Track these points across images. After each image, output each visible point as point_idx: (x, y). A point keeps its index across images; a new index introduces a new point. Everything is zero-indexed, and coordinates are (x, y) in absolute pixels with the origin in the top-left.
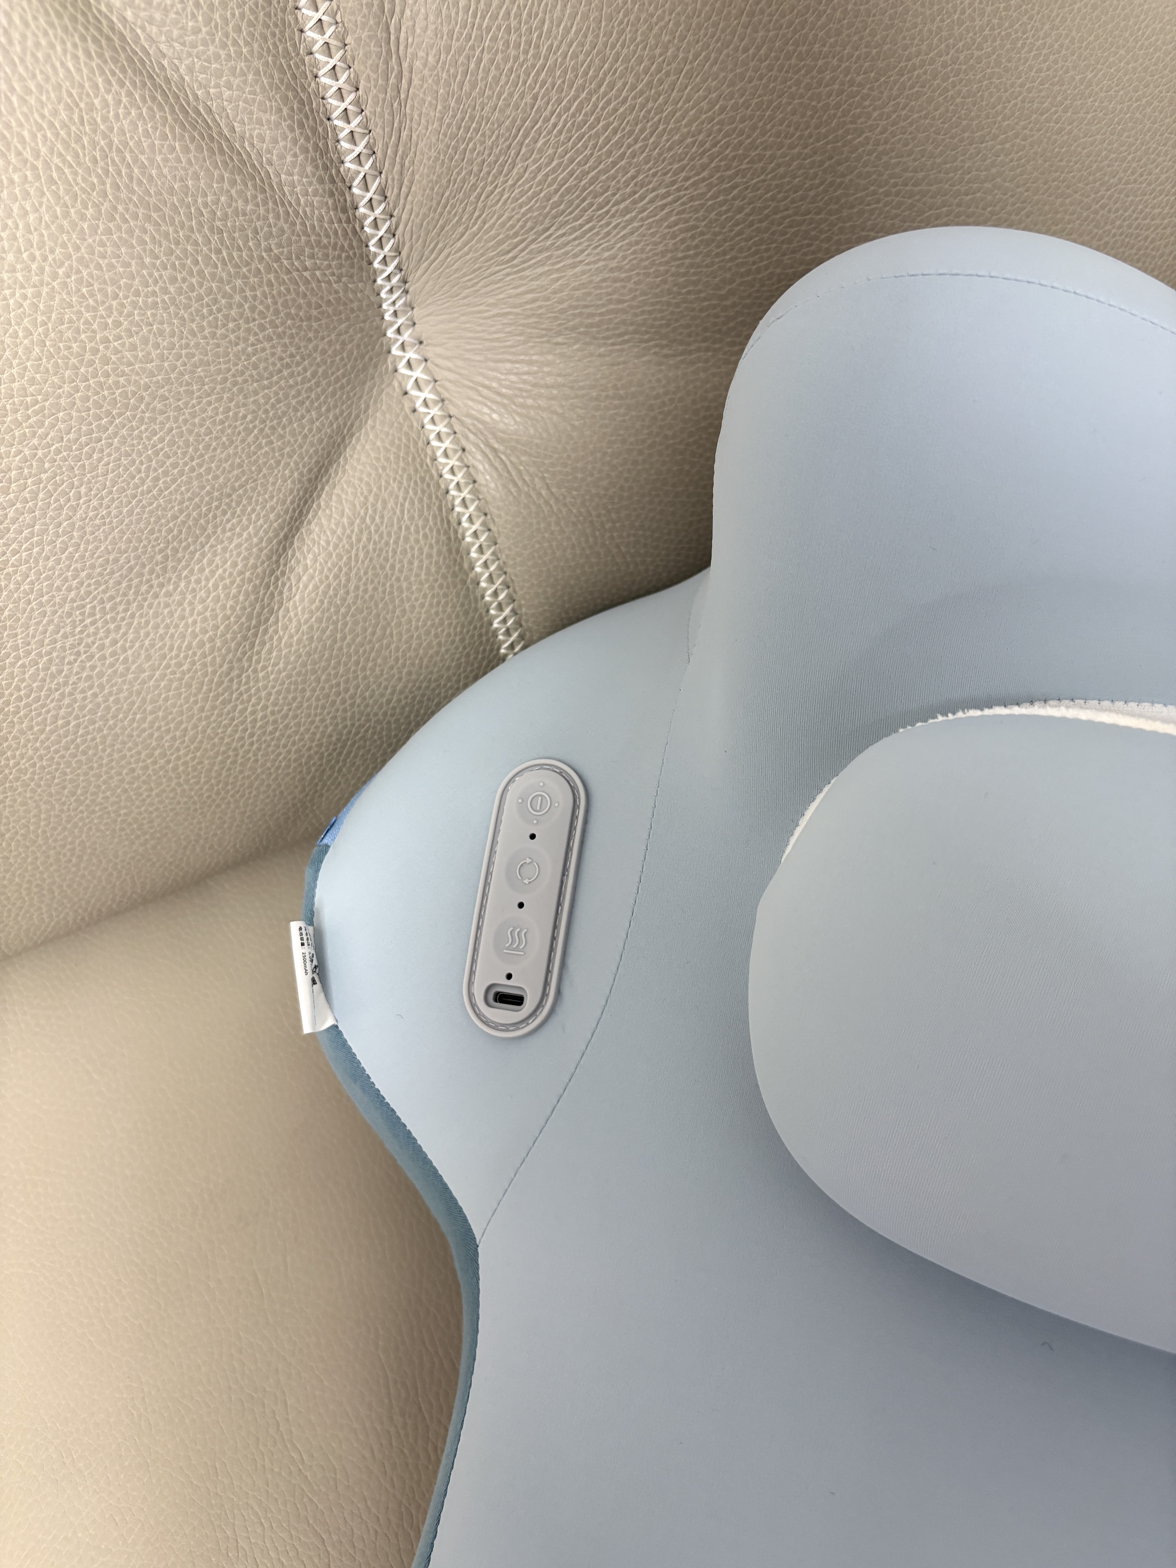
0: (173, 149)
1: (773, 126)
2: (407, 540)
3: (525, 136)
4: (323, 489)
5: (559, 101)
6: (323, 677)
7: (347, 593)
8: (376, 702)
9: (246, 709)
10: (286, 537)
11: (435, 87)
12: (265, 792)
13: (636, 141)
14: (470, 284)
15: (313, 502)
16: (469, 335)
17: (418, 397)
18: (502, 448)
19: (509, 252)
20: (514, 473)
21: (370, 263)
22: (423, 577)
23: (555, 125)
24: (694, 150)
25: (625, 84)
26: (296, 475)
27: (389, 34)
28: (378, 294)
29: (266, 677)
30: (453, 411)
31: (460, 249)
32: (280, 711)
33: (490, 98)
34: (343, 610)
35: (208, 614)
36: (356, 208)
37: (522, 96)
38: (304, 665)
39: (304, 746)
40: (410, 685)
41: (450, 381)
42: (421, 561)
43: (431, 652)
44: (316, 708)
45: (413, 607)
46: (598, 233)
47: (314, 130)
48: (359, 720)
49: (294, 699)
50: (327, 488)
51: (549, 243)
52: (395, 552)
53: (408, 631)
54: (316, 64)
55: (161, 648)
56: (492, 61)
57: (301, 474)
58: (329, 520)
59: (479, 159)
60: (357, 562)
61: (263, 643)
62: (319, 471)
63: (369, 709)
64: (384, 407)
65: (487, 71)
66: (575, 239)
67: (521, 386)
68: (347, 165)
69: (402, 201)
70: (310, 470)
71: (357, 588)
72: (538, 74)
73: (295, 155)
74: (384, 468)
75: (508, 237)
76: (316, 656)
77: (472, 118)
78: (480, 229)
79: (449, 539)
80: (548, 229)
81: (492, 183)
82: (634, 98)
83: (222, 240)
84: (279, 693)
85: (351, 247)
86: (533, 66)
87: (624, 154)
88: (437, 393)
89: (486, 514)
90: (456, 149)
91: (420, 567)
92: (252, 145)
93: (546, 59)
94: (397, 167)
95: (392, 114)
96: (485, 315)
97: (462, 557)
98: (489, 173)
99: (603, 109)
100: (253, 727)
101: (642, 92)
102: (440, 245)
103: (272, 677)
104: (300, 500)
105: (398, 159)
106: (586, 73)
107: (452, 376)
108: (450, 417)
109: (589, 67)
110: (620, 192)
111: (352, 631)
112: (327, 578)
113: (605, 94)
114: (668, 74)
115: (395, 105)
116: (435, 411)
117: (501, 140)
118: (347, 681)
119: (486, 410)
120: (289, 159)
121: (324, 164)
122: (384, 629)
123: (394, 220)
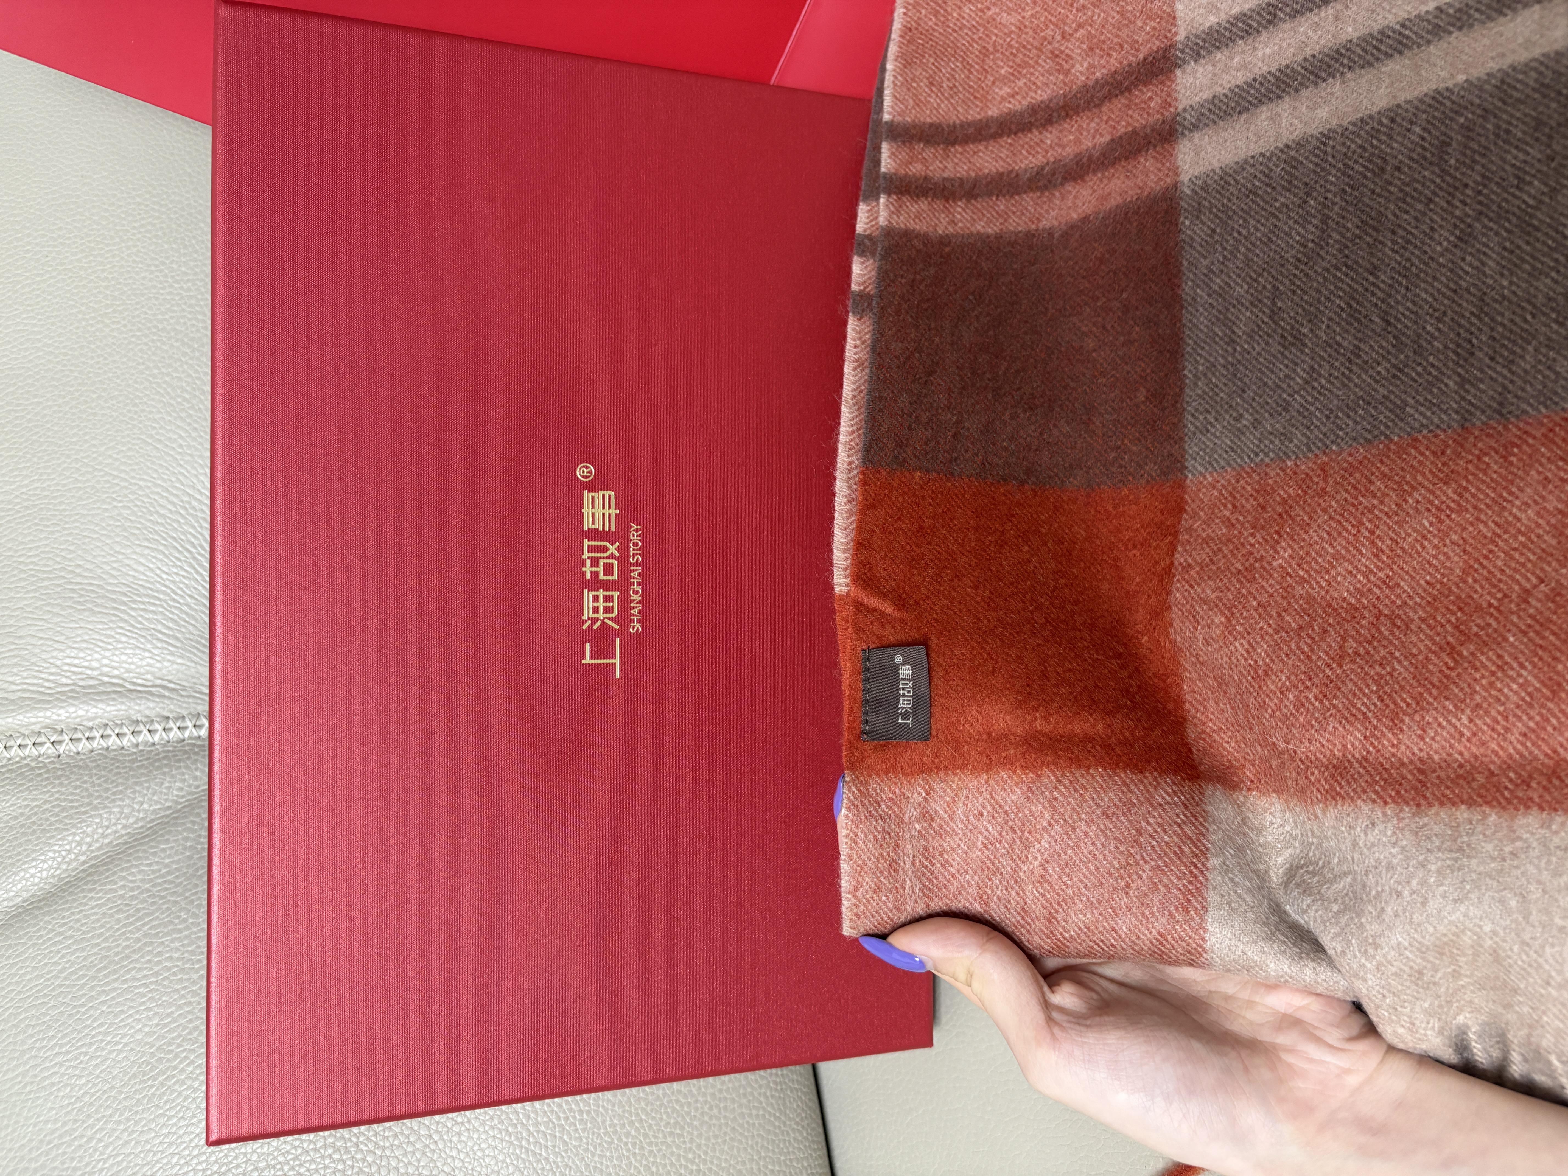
27: (135, 690)
56: (163, 624)
65: (168, 628)
86: (170, 596)
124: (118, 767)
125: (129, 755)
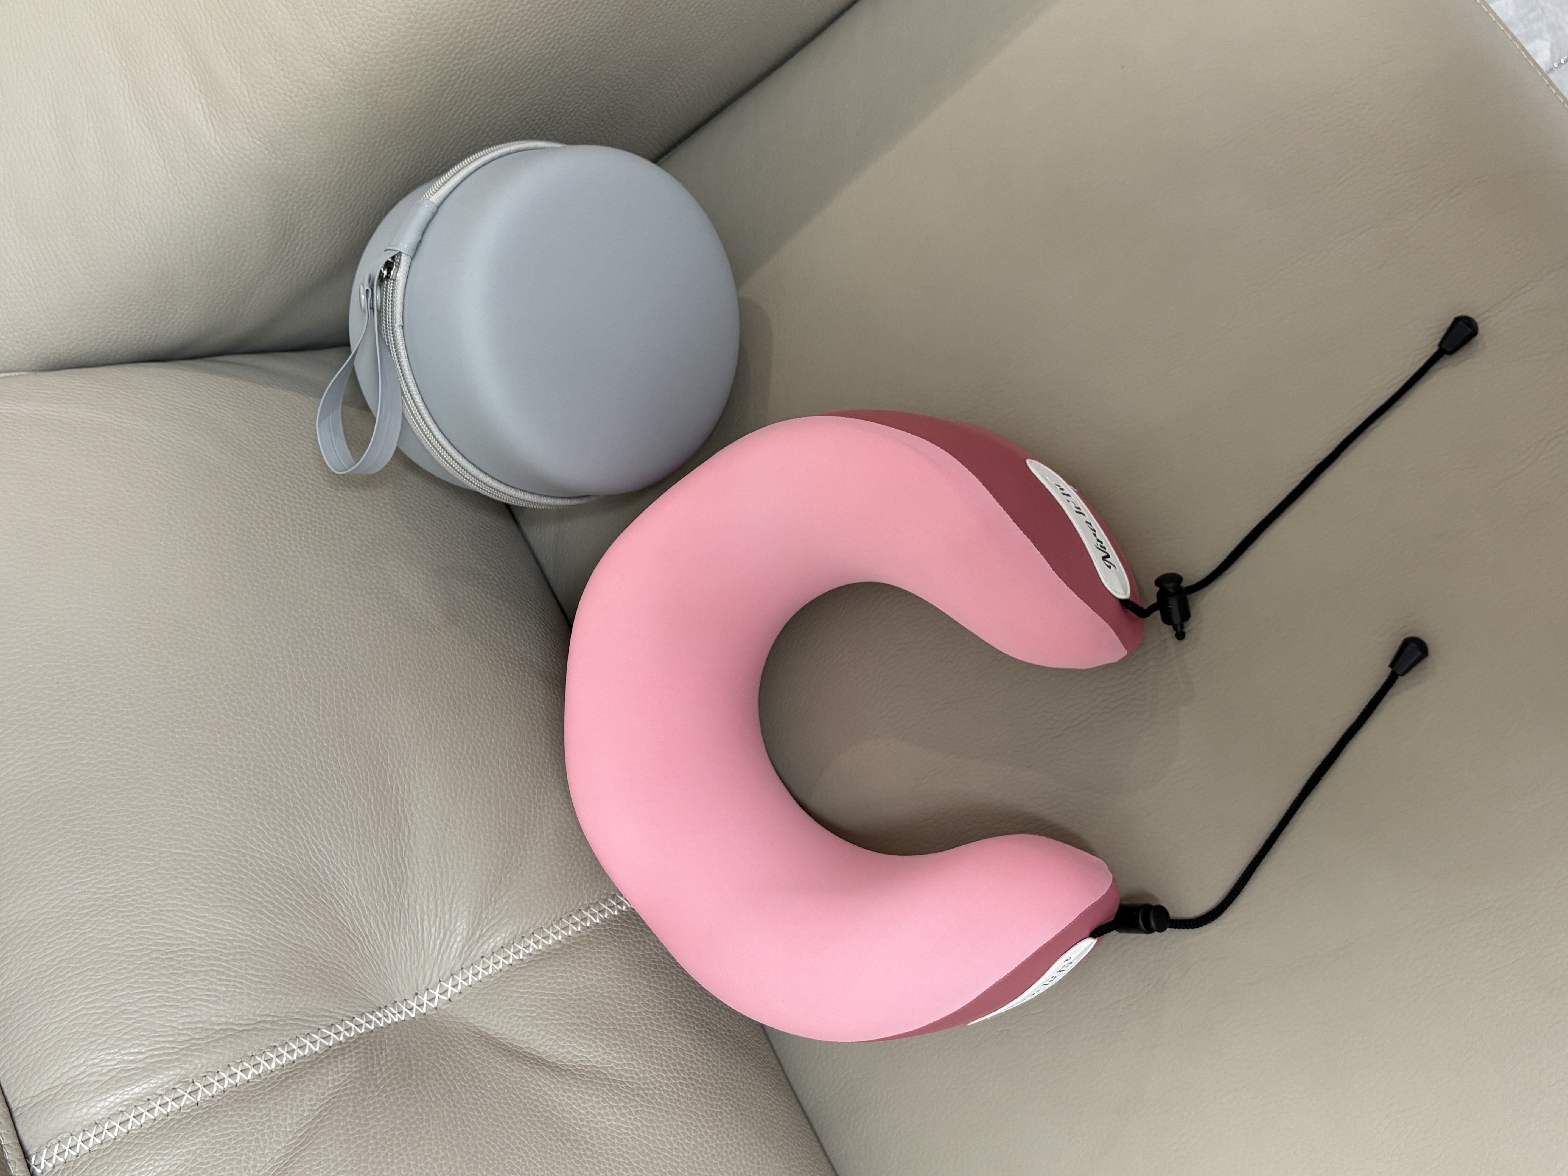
0: (325, 1149)
1: (267, 790)
2: (544, 988)
3: (290, 942)
4: (516, 1046)
5: (269, 925)
6: (641, 1035)
7: (582, 1024)
8: (657, 998)
9: (666, 1084)
10: (549, 1067)
11: (270, 1000)
12: (727, 1068)
13: (285, 874)
14: (377, 967)
15: (525, 1052)
16: (409, 963)
17: (452, 991)
18: (478, 932)
19: (356, 944)
20: (494, 922)
21: (372, 1031)
22: (567, 975)
23: (282, 925)
24: (285, 837)
25: (255, 886)
26: (508, 1064)
27: (244, 1030)
28: (389, 1025)
29: (643, 1072)
30: (458, 966)
31: (357, 975)
32: (666, 1062)
33: (272, 967)
34: (594, 1026)
35: (603, 1112)
36: (341, 1042)
37: (268, 947)
38: (633, 1048)
39: (691, 1044)
40: (644, 976)
41: (439, 973)
42: (557, 977)
43: (619, 964)
44: (662, 1038)
45: (589, 979)
46: (339, 889)
47: (302, 1070)
48: (670, 1008)
49: (657, 1053)
50: (516, 1044)
51: (348, 919)
52: (553, 995)
53: (605, 981)
54: (265, 1072)
55: (627, 1140)
56: (253, 968)
57: (508, 1061)
58: (536, 1040)
59: (305, 969)
60: (562, 1019)
61: (620, 1076)
62: (505, 1050)
63: (662, 1002)
64: (460, 1013)
65: (258, 970)
66: (344, 903)
67: (438, 924)
68: (317, 1049)
69: (333, 1014)
70: (505, 1056)
71: (579, 1018)
72: (256, 939)
73: (317, 1079)
74: (500, 1008)
75: (348, 946)
76: (626, 1040)
77: (284, 976)
78: (345, 964)
79: (541, 960)
80: (340, 921)
81: (317, 959)
82: (262, 879)
83: (371, 1119)
84: (653, 1063)
85: (364, 1043)
86: (252, 943)
87: (292, 880)
88: (448, 979)
89: (523, 937)
90: (301, 984)
91: (562, 977)
92: (315, 1105)
93: (247, 935)
94: (315, 1019)
95: (286, 1025)
96: (395, 953)
97: (554, 950)
98: (312, 962)
99: (270, 897)
100: (679, 1078)
101: (259, 875)
102: (356, 988)
103: (643, 1068)
104: (524, 1060)
105: (311, 1019)
106: (252, 911)
107: (436, 970)
108: (462, 968)
109: (248, 909)
110: (314, 878)
111: (608, 1019)
112: (574, 1038)
113: (262, 897)
114: (247, 861)
115: (281, 1023)
116: (459, 979)
117: (294, 957)
118: (643, 1019)
119: (455, 946)
120: (320, 1083)
121: (320, 1062)
122: (605, 997)
123: (345, 1018)
124: (253, 1097)
125: (257, 1085)
